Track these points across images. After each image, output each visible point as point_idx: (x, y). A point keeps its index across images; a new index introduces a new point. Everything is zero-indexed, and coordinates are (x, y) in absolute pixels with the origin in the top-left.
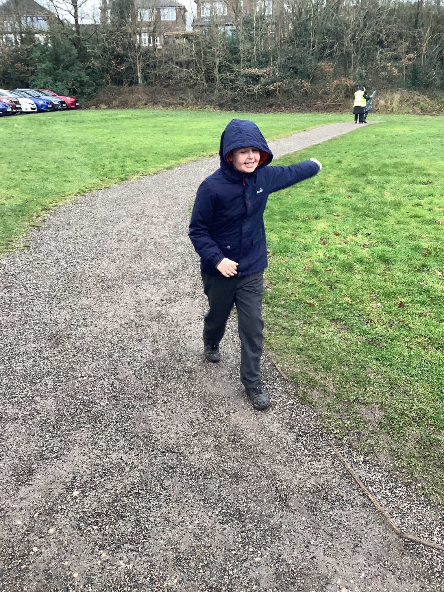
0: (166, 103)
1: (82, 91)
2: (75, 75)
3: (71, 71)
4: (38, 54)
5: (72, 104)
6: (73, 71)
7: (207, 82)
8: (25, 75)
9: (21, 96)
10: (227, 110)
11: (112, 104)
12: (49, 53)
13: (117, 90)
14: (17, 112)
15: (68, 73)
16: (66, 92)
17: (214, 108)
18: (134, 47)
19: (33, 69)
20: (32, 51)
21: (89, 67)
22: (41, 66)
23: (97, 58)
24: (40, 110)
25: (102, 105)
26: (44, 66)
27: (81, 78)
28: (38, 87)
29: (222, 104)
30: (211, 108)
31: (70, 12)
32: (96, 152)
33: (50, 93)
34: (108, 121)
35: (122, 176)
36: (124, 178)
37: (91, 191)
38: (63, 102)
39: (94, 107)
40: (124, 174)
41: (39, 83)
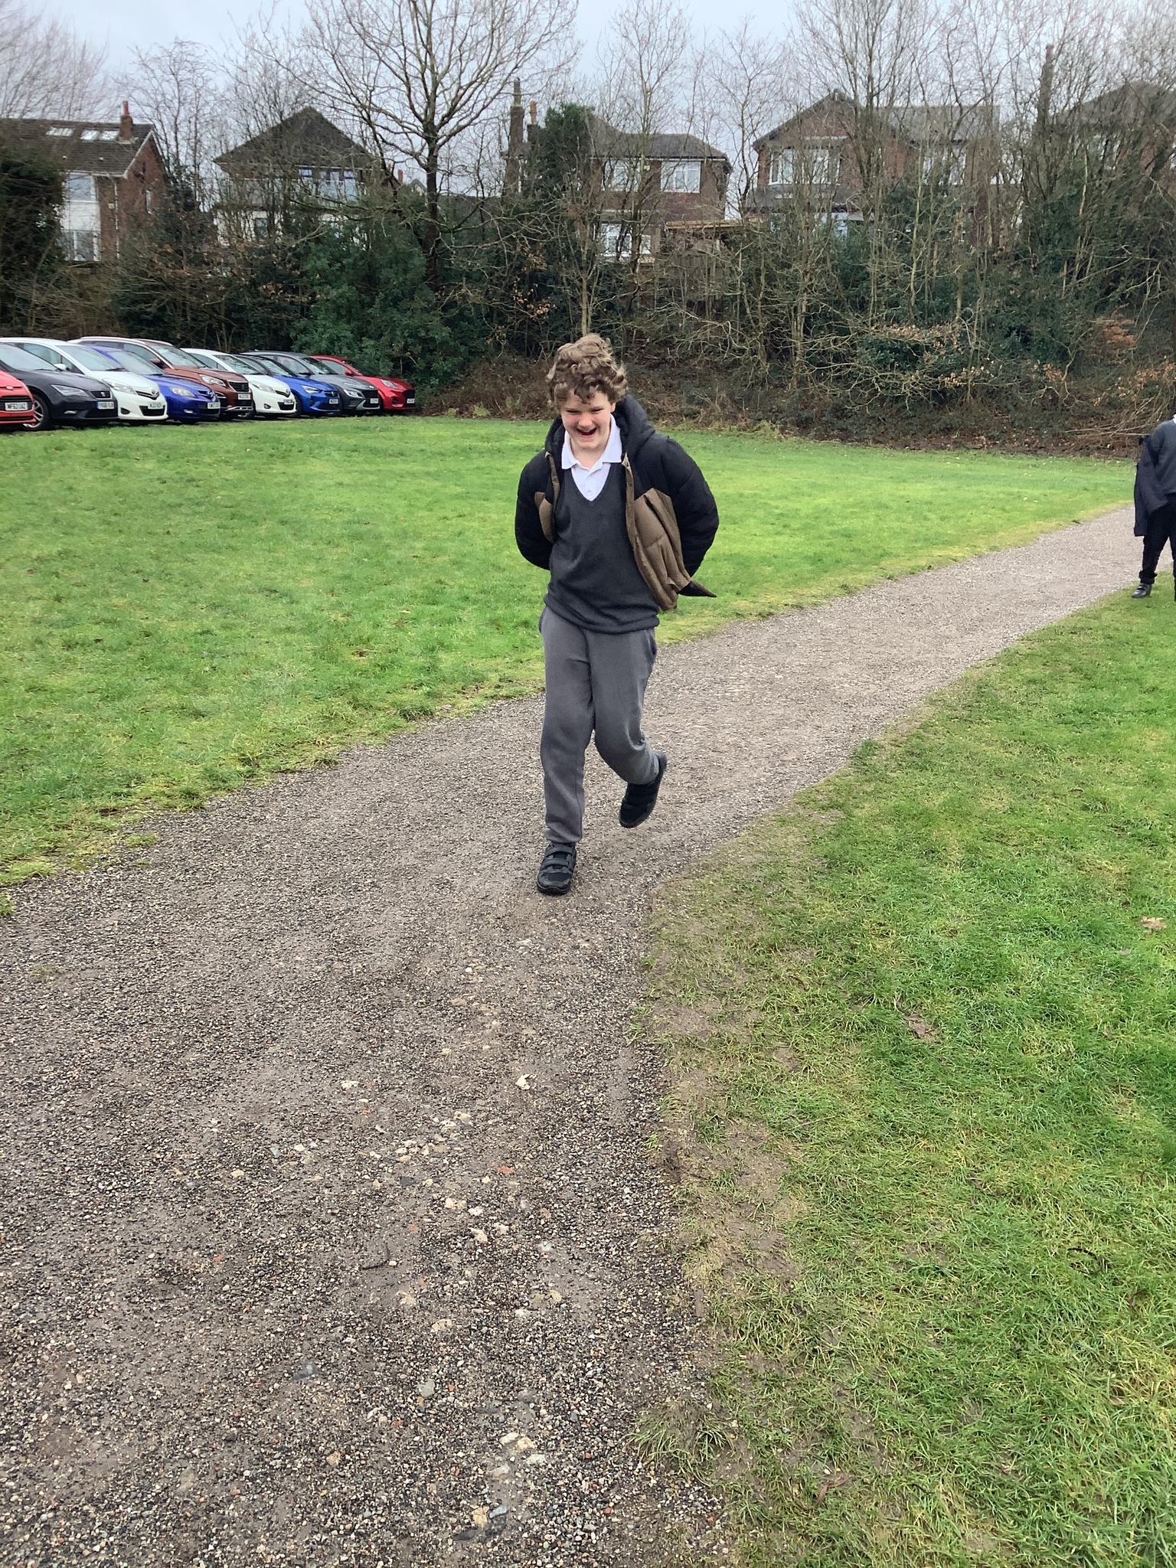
1: (428, 368)
2: (416, 322)
3: (405, 311)
4: (323, 263)
5: (395, 400)
6: (409, 313)
7: (769, 358)
8: (284, 316)
9: (260, 369)
10: (820, 437)
11: (503, 405)
12: (351, 261)
13: (520, 368)
14: (243, 413)
15: (397, 316)
16: (385, 366)
17: (782, 430)
18: (579, 254)
19: (304, 300)
20: (307, 254)
21: (452, 304)
22: (327, 294)
23: (471, 277)
24: (305, 409)
25: (476, 408)
26: (334, 293)
27: (427, 331)
28: (313, 350)
29: (806, 419)
30: (773, 429)
31: (415, 156)
32: (377, 572)
33: (340, 367)
34: (474, 455)
35: (412, 698)
36: (418, 705)
37: (252, 776)
38: (374, 393)
39: (454, 411)
40: (426, 689)
41: (316, 337)
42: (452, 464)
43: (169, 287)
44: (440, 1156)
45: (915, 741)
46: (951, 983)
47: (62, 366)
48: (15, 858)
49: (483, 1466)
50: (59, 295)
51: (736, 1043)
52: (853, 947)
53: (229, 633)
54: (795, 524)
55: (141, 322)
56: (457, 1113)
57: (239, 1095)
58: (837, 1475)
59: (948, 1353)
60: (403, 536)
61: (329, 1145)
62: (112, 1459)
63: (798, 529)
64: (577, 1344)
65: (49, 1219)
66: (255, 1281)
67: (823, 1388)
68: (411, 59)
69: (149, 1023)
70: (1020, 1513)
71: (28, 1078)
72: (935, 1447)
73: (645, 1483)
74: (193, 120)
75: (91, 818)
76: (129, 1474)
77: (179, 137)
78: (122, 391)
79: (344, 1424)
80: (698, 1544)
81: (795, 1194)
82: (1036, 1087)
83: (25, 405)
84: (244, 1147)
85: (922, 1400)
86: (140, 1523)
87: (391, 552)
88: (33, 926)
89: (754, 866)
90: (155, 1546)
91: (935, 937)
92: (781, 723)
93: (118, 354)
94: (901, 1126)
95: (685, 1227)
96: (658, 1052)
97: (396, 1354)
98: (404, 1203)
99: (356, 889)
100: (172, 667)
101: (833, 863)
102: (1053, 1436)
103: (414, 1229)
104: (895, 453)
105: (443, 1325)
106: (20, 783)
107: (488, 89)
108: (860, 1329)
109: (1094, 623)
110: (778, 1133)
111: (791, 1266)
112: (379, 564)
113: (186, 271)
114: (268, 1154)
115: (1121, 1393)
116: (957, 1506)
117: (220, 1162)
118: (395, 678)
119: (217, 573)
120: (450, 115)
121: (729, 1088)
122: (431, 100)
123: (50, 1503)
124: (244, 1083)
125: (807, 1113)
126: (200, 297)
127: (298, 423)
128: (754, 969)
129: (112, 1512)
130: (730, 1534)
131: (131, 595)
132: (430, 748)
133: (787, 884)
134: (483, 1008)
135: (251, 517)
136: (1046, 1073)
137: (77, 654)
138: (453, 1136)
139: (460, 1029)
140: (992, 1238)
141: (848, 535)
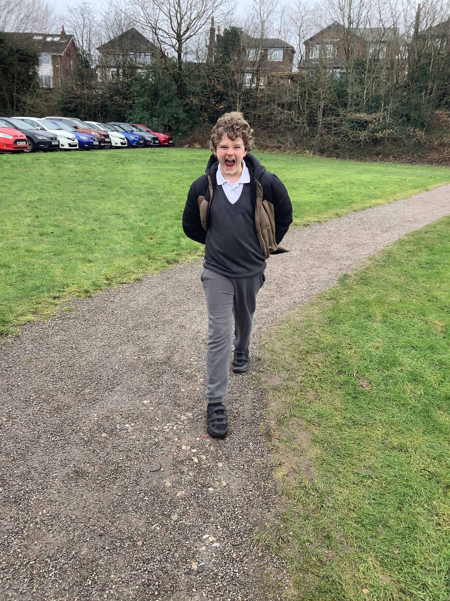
0: (262, 146)
1: (178, 129)
2: (173, 111)
3: (169, 107)
4: (138, 88)
5: (165, 141)
6: (170, 108)
7: (309, 126)
8: (123, 109)
9: (114, 129)
10: (328, 156)
11: (206, 143)
12: (148, 87)
14: (107, 146)
15: (166, 109)
16: (161, 128)
17: (314, 154)
18: (236, 85)
19: (131, 102)
20: (131, 85)
21: (187, 104)
22: (139, 100)
23: (194, 94)
24: (131, 145)
25: (196, 144)
26: (142, 100)
27: (177, 115)
28: (134, 122)
29: (323, 149)
30: (310, 153)
31: (174, 47)
32: (158, 208)
33: (144, 129)
34: (195, 163)
35: (170, 256)
36: (173, 258)
37: (110, 285)
38: (157, 139)
39: (187, 146)
40: (176, 252)
41: (135, 117)
42: (186, 166)
43: (79, 98)
44: (181, 430)
45: (364, 274)
46: (376, 367)
47: (39, 128)
48: (21, 315)
49: (196, 547)
50: (38, 100)
51: (293, 389)
52: (339, 353)
53: (101, 230)
54: (318, 190)
55: (68, 111)
56: (187, 413)
57: (105, 405)
58: (330, 553)
59: (373, 508)
60: (167, 194)
61: (138, 425)
62: (56, 542)
63: (319, 192)
64: (232, 501)
65: (33, 451)
66: (110, 475)
67: (325, 520)
68: (172, 9)
69: (71, 378)
70: (400, 569)
71: (26, 398)
72: (368, 544)
73: (257, 555)
74: (89, 33)
75: (49, 300)
76: (63, 547)
77: (84, 39)
78: (61, 137)
79: (144, 530)
80: (277, 578)
81: (315, 446)
82: (409, 407)
83: (25, 143)
84: (106, 425)
85: (363, 525)
86: (67, 566)
87: (163, 200)
88: (27, 341)
89: (301, 321)
90: (72, 575)
91: (370, 349)
92: (312, 267)
93: (60, 123)
94: (356, 421)
95: (274, 458)
96: (264, 392)
97: (163, 504)
98: (167, 447)
99: (149, 328)
100: (80, 243)
101: (331, 321)
102: (413, 540)
103: (170, 457)
104: (357, 163)
105: (181, 493)
106: (23, 287)
107: (201, 20)
108: (340, 498)
109: (434, 229)
110: (309, 423)
111: (314, 474)
112: (158, 204)
113: (86, 91)
114: (116, 428)
115: (440, 525)
116: (376, 566)
117: (98, 430)
118: (164, 248)
119: (97, 208)
120: (186, 31)
121: (291, 406)
122: (179, 25)
123: (33, 558)
124: (107, 401)
125: (320, 416)
126: (91, 101)
127: (128, 150)
128: (300, 361)
129: (56, 561)
130: (289, 574)
131: (64, 216)
132: (177, 275)
133: (314, 328)
134: (197, 374)
135: (110, 186)
136: (412, 402)
137: (44, 238)
138: (185, 422)
139: (188, 382)
140: (391, 465)
141: (339, 195)
